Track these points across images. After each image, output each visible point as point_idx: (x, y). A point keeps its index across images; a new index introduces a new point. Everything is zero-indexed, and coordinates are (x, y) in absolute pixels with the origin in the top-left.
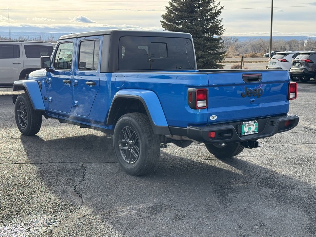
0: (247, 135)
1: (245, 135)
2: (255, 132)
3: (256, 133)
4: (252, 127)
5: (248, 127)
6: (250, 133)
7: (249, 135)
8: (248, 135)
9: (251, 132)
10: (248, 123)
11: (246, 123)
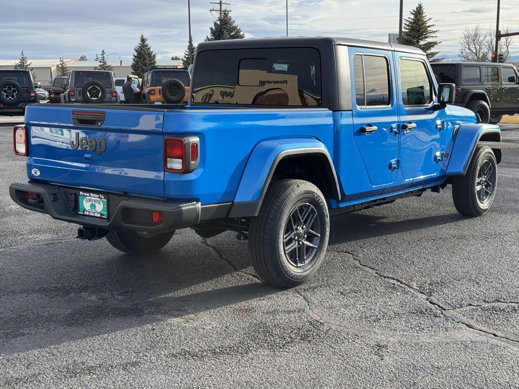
0: (87, 215)
1: (84, 215)
2: (101, 215)
3: (102, 217)
4: (97, 204)
5: (90, 203)
6: (92, 214)
7: (91, 216)
8: (89, 216)
9: (94, 213)
10: (88, 194)
11: (85, 194)
